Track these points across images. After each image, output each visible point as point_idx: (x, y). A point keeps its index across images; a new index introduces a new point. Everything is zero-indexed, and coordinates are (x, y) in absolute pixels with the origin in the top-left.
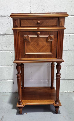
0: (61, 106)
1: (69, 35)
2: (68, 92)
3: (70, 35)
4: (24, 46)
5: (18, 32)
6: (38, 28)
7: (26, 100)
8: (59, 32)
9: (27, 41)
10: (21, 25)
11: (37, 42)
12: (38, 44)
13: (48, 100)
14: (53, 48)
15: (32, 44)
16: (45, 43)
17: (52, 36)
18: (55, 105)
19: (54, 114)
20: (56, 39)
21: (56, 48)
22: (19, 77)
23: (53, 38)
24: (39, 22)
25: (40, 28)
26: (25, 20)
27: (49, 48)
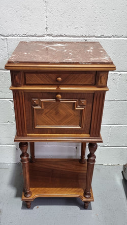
0: (93, 201)
1: (119, 73)
2: (110, 164)
3: (121, 73)
4: (33, 115)
5: (22, 93)
6: (58, 87)
7: (37, 189)
8: (95, 96)
9: (38, 107)
10: (27, 83)
11: (55, 110)
12: (57, 113)
13: (74, 190)
14: (84, 119)
15: (46, 112)
16: (71, 111)
17: (84, 102)
18: (84, 199)
19: (81, 209)
20: (91, 105)
21: (90, 120)
22: (25, 161)
23: (85, 104)
24: (60, 79)
25: (61, 89)
26: (35, 75)
27: (78, 119)
